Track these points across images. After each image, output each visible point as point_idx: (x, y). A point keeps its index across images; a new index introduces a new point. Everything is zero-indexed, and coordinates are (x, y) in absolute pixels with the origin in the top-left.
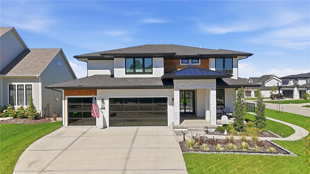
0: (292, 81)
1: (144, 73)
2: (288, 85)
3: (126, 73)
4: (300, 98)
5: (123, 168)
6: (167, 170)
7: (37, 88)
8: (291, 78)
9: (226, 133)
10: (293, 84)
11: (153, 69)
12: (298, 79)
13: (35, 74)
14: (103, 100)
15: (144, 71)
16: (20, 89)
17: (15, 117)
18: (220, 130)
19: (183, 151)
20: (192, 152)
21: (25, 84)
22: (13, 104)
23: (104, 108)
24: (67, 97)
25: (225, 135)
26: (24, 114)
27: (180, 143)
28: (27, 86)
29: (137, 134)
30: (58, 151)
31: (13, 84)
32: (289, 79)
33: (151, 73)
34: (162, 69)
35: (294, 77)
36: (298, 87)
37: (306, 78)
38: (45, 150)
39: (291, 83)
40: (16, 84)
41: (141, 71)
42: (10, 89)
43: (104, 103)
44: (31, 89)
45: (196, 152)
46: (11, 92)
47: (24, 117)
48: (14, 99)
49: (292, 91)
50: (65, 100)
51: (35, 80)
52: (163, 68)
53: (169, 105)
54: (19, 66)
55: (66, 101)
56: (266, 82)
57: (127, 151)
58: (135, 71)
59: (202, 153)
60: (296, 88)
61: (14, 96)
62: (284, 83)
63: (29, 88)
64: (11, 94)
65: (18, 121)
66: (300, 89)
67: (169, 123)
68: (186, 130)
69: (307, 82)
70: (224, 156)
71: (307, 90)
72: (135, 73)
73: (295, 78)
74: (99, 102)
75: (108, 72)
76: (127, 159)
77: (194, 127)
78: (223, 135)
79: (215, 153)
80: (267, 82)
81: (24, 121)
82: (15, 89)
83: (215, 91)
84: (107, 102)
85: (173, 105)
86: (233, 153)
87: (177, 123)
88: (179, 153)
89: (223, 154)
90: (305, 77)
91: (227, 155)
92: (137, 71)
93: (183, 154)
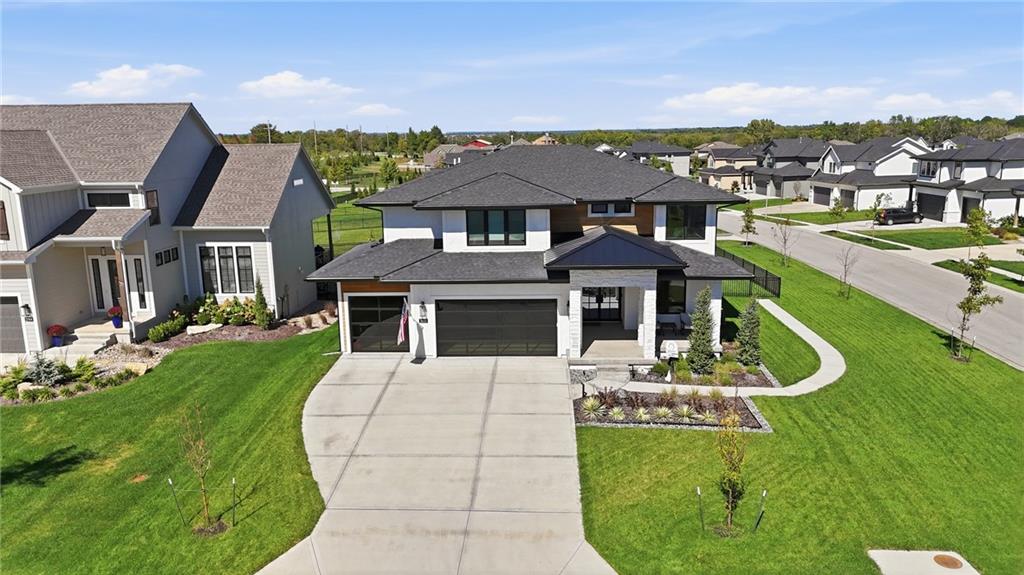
0: (945, 170)
1: (507, 242)
2: (934, 181)
3: (469, 243)
4: (962, 221)
5: (476, 453)
6: (545, 456)
7: (262, 257)
8: (943, 161)
9: (668, 378)
10: (948, 178)
11: (528, 233)
12: (964, 163)
13: (258, 224)
14: (423, 303)
15: (507, 238)
16: (225, 256)
17: (226, 323)
18: (658, 372)
19: (577, 420)
20: (593, 424)
21: (234, 245)
22: (213, 291)
23: (426, 321)
24: (346, 295)
25: (668, 383)
26: (244, 316)
27: (575, 402)
28: (239, 250)
29: (496, 380)
30: (358, 418)
31: (208, 244)
32: (939, 163)
33: (524, 242)
34: (547, 235)
35: (955, 158)
36: (960, 186)
37: (988, 160)
38: (338, 416)
39: (944, 175)
40: (216, 245)
41: (501, 237)
42: (202, 257)
43: (425, 310)
44: (250, 257)
45: (598, 424)
46: (206, 262)
47: (245, 324)
48: (213, 279)
49: (943, 200)
50: (343, 301)
51: (257, 236)
52: (549, 233)
53: (561, 315)
54: (214, 200)
55: (346, 304)
56: (877, 162)
57: (480, 421)
58: (487, 238)
59: (610, 425)
60: (954, 192)
61: (212, 273)
62: (923, 173)
63: (245, 255)
64: (206, 268)
65: (237, 333)
66: (967, 194)
67: (561, 350)
68: (594, 367)
69: (988, 172)
70: (646, 433)
71: (985, 198)
72: (487, 243)
73: (956, 161)
74: (414, 310)
75: (427, 234)
76: (482, 435)
77: (610, 363)
78: (664, 382)
79: (632, 425)
80: (881, 162)
81: (250, 334)
82: (214, 257)
83: (654, 293)
84: (431, 308)
85: (568, 315)
86: (662, 426)
87: (576, 354)
88: (570, 425)
89: (645, 429)
90: (985, 158)
91: (651, 429)
92: (492, 237)
93: (577, 428)
